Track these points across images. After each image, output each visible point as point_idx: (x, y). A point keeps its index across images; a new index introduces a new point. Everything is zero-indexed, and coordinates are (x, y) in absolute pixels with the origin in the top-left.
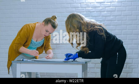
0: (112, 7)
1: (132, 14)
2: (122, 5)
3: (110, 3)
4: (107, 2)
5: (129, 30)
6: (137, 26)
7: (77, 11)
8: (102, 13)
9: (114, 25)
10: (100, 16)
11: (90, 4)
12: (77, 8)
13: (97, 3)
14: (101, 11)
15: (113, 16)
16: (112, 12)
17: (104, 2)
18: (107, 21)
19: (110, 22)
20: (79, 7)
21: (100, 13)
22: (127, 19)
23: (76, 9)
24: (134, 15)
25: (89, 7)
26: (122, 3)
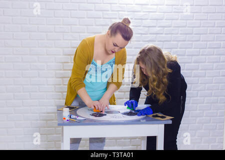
0: (159, 12)
1: (186, 25)
2: (173, 11)
3: (155, 7)
4: (152, 5)
5: (180, 48)
6: (192, 44)
7: (104, 17)
8: (144, 21)
9: (161, 41)
10: (140, 26)
11: (125, 5)
12: (105, 12)
13: (136, 4)
14: (142, 18)
15: (159, 27)
16: (159, 21)
17: (148, 5)
18: (151, 34)
19: (155, 35)
20: (108, 11)
21: (140, 21)
22: (180, 32)
23: (103, 13)
24: (188, 27)
25: (125, 11)
26: (174, 7)
